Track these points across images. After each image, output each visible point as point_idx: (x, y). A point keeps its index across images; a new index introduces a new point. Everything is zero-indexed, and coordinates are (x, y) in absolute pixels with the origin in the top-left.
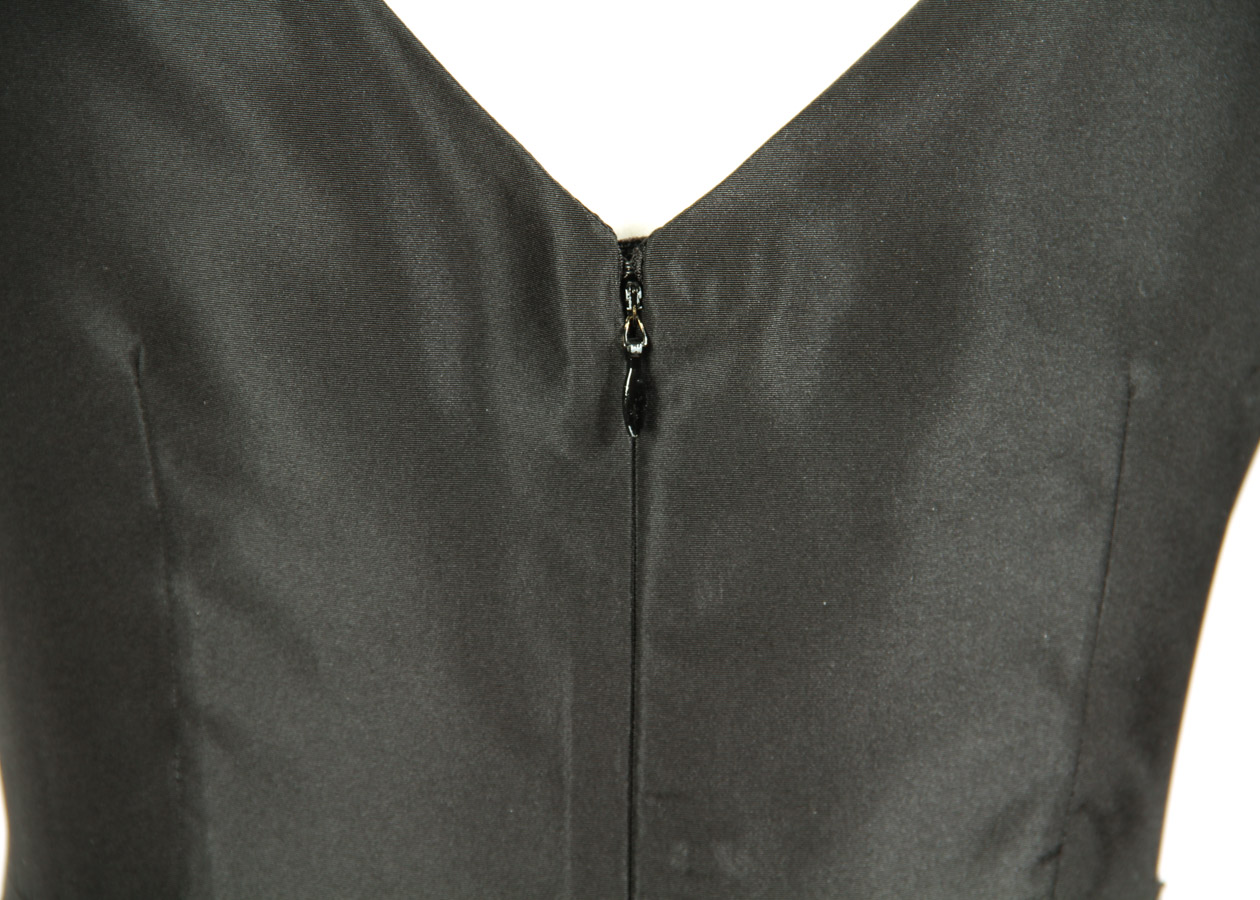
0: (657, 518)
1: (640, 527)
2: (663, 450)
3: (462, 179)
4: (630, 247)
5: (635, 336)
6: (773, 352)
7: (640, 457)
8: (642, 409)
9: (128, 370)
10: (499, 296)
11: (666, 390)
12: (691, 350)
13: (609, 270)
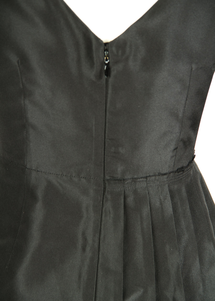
0: (110, 91)
1: (107, 93)
2: (111, 80)
3: (77, 31)
4: (106, 44)
5: (107, 60)
6: (131, 63)
7: (107, 81)
8: (108, 72)
9: (17, 64)
10: (83, 52)
11: (112, 69)
12: (116, 62)
13: (102, 48)
